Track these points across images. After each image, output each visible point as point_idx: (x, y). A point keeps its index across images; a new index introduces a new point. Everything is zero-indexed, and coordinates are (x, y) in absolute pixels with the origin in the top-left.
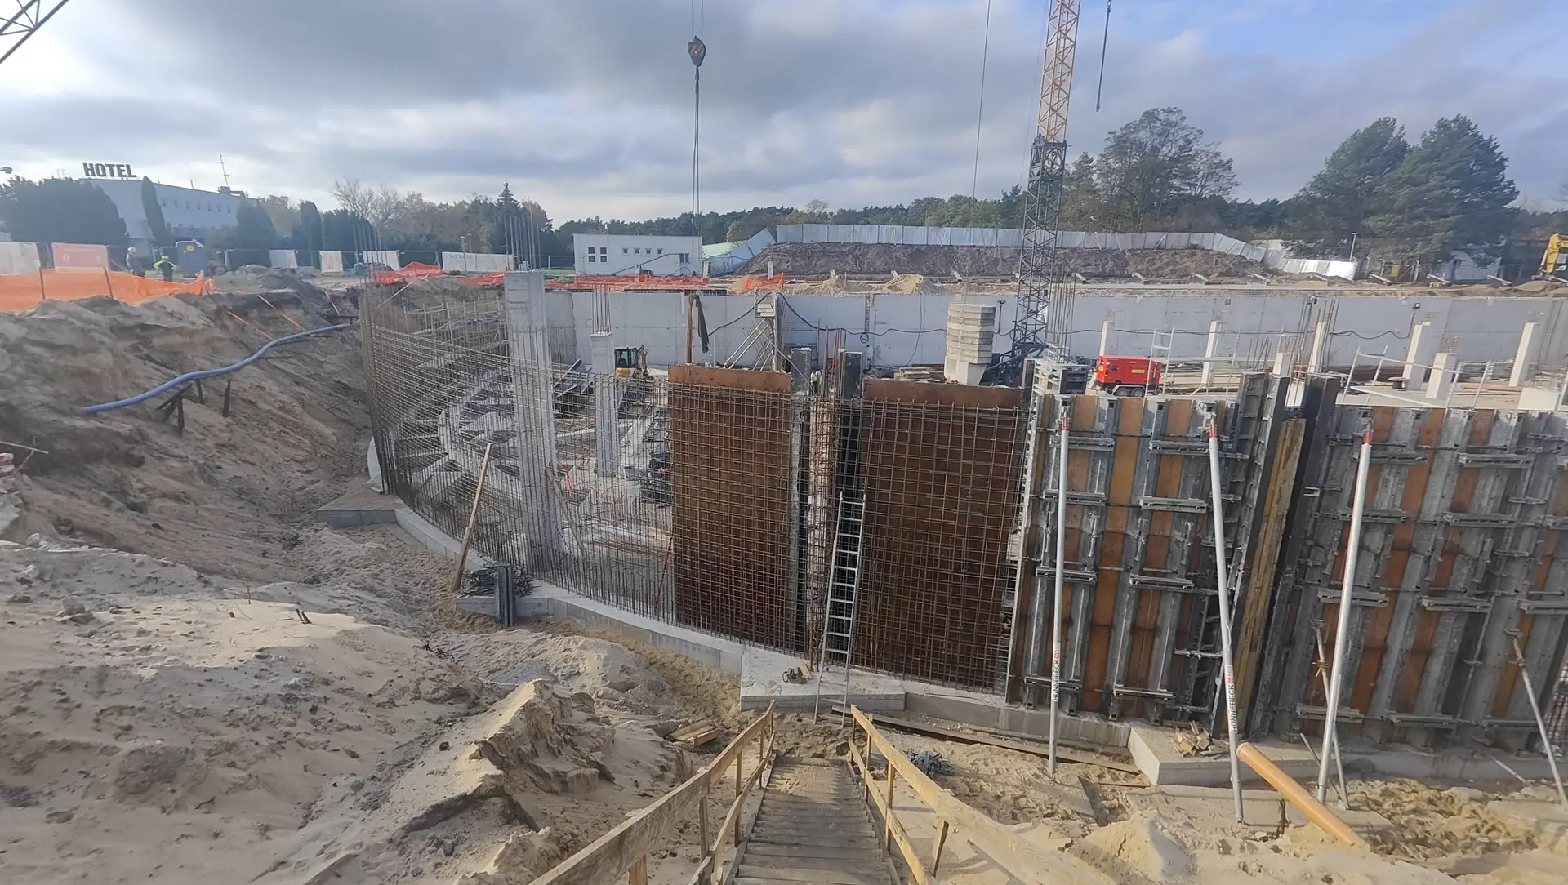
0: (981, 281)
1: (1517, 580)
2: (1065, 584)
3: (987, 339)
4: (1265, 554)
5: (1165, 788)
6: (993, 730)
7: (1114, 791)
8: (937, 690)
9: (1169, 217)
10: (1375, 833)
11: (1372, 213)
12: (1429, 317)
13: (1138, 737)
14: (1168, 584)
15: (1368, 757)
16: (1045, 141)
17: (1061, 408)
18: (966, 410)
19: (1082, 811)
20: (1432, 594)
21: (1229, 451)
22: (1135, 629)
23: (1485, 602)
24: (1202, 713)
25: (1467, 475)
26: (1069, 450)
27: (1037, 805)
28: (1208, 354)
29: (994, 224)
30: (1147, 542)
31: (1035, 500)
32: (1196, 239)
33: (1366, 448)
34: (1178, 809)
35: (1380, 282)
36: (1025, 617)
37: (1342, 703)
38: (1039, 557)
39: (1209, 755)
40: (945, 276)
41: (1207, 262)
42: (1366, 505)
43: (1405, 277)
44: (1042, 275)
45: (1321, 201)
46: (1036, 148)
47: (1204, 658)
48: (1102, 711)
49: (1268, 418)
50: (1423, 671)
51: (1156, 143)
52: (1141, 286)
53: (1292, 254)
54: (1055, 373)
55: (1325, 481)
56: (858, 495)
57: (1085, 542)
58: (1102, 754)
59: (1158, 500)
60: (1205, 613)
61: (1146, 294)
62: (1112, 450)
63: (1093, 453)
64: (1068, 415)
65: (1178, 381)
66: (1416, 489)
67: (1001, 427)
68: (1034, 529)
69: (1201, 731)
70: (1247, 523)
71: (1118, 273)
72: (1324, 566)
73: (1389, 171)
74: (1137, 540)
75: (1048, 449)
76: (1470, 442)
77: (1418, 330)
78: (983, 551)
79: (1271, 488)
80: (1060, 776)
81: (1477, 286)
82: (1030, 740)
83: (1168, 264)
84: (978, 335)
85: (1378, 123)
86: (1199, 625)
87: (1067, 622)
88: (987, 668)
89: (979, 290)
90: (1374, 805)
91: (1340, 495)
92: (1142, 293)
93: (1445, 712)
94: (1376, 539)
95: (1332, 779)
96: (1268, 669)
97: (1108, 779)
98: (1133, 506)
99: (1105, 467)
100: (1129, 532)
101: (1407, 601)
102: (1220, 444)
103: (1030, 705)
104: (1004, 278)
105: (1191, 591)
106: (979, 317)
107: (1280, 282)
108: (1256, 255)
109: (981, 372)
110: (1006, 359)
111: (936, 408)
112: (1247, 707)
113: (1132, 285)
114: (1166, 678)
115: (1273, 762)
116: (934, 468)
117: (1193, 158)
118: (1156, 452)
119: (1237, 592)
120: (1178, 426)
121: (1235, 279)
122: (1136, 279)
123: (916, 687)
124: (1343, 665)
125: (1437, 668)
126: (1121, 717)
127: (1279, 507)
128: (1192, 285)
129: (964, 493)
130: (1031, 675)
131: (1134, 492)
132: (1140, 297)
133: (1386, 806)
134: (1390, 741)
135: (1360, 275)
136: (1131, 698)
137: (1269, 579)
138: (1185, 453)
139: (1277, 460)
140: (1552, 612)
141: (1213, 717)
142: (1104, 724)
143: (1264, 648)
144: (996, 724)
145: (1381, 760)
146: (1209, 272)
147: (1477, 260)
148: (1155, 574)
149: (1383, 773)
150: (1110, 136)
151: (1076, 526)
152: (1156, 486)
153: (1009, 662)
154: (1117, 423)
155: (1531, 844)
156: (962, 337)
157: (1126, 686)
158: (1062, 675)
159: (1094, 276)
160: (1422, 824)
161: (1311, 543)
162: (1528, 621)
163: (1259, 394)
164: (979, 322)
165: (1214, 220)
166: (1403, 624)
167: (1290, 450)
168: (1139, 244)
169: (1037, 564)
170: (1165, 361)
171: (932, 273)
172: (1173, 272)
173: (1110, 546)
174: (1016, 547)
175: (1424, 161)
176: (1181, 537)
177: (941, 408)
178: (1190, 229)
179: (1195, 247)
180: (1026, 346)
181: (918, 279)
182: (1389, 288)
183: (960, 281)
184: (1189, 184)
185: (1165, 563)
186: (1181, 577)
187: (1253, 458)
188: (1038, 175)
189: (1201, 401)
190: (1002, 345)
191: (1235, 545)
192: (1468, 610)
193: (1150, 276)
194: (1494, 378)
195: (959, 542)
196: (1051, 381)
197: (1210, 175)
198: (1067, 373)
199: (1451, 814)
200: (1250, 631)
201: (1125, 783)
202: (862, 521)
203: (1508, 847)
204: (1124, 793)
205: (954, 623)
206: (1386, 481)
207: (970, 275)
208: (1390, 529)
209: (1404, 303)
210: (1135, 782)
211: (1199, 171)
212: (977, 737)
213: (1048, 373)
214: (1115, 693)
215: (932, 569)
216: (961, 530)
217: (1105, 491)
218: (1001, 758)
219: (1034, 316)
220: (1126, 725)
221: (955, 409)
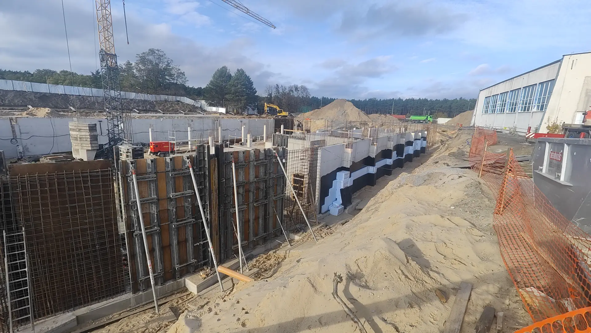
0: (87, 111)
1: (272, 193)
2: (147, 237)
3: (94, 138)
4: (214, 203)
5: (199, 294)
6: (128, 309)
7: (183, 305)
8: (95, 306)
9: (167, 90)
10: (256, 274)
11: (227, 94)
12: (245, 124)
13: (188, 280)
14: (187, 223)
15: (251, 253)
16: (105, 52)
17: (131, 166)
18: (82, 173)
19: (171, 320)
20: (256, 202)
21: (197, 172)
22: (179, 243)
23: (267, 200)
24: (207, 262)
25: (257, 167)
26: (138, 182)
27: (153, 329)
28: (189, 139)
29: (89, 86)
30: (176, 210)
31: (127, 206)
32: (178, 98)
33: (233, 164)
34: (205, 298)
35: (232, 114)
36: (133, 255)
37: (242, 241)
38: (134, 229)
39: (211, 275)
40: (65, 109)
41: (183, 107)
42: (236, 181)
43: (238, 113)
44: (117, 110)
45: (213, 89)
46: (102, 54)
47: (203, 243)
48: (174, 278)
49: (206, 159)
50: (258, 223)
51: (157, 61)
52: (162, 115)
53: (208, 105)
54: (129, 151)
55: (226, 176)
56: (19, 229)
57: (152, 217)
58: (176, 294)
59: (177, 194)
60: (201, 228)
61: (164, 118)
62: (156, 179)
63: (148, 181)
64: (134, 168)
65: (181, 149)
66: (247, 174)
67: (103, 178)
68: (129, 218)
69: (208, 268)
70: (207, 194)
71: (152, 109)
72: (230, 202)
73: (229, 82)
74: (173, 210)
75: (128, 184)
76: (256, 158)
77: (243, 128)
78: (106, 234)
79: (212, 181)
80: (162, 312)
81: (253, 116)
82: (146, 304)
83: (170, 107)
84: (89, 137)
85: (223, 67)
86: (200, 233)
87: (152, 251)
88: (120, 284)
89: (86, 116)
90: (254, 266)
91: (230, 179)
92: (163, 117)
93: (264, 232)
94: (241, 191)
95: (244, 264)
96: (222, 239)
97: (180, 301)
98: (169, 198)
99: (154, 185)
100: (169, 208)
101: (251, 205)
102: (193, 169)
103: (144, 290)
104: (100, 111)
105: (195, 222)
106: (88, 128)
107: (206, 114)
108: (198, 105)
109: (94, 153)
110: (106, 146)
111: (63, 174)
112: (218, 253)
113: (158, 114)
114: (193, 256)
115: (228, 268)
116: (68, 203)
117: (171, 69)
118: (173, 176)
119: (209, 218)
120: (179, 166)
121: (193, 113)
122: (160, 112)
123: (82, 311)
124: (240, 229)
125: (261, 221)
126: (181, 276)
127: (215, 187)
128: (180, 115)
129: (89, 211)
130: (142, 278)
131: (168, 193)
132: (162, 119)
133: (257, 265)
134: (255, 246)
135: (227, 112)
136: (183, 268)
137: (217, 210)
138: (183, 175)
139: (211, 172)
140: (279, 198)
141: (210, 262)
142: (175, 282)
143: (220, 233)
144: (130, 306)
145: (254, 252)
146: (185, 110)
147: (252, 108)
148: (182, 221)
149: (255, 256)
150: (137, 56)
151: (148, 211)
152: (175, 189)
153: (130, 277)
154: (155, 168)
155: (285, 258)
156: (80, 138)
157: (180, 264)
158: (154, 272)
159: (143, 111)
160: (265, 265)
161: (226, 196)
162: (275, 202)
163: (202, 151)
164: (88, 131)
165: (183, 93)
166: (252, 212)
167: (214, 168)
168: (158, 99)
169: (134, 232)
170: (174, 142)
171: (57, 107)
172: (173, 110)
173: (163, 215)
174: (122, 228)
175: (235, 80)
176: (187, 205)
177: (66, 174)
178: (175, 95)
179: (179, 101)
180: (115, 140)
181: (47, 110)
182: (234, 116)
183: (74, 111)
184: (172, 79)
185: (185, 216)
186: (191, 219)
187: (205, 173)
188: (105, 66)
189: (185, 155)
190: (103, 140)
191: (205, 202)
192: (264, 203)
193: (165, 111)
194: (261, 140)
195: (92, 235)
196: (127, 154)
197: (178, 77)
198: (134, 150)
199: (270, 259)
200: (215, 229)
201: (186, 299)
202: (24, 242)
203: (282, 261)
204: (187, 303)
205: (98, 272)
206: (240, 173)
207: (81, 109)
208: (244, 186)
209: (239, 120)
210: (190, 297)
211: (175, 75)
212: (123, 315)
213: (125, 151)
214: (177, 269)
215: (79, 251)
216: (91, 229)
217: (156, 195)
218: (135, 319)
219: (117, 127)
220: (183, 278)
221: (75, 173)
